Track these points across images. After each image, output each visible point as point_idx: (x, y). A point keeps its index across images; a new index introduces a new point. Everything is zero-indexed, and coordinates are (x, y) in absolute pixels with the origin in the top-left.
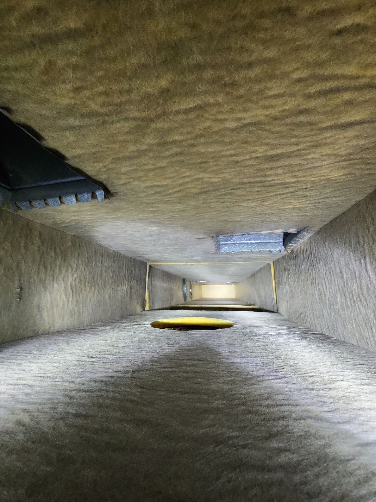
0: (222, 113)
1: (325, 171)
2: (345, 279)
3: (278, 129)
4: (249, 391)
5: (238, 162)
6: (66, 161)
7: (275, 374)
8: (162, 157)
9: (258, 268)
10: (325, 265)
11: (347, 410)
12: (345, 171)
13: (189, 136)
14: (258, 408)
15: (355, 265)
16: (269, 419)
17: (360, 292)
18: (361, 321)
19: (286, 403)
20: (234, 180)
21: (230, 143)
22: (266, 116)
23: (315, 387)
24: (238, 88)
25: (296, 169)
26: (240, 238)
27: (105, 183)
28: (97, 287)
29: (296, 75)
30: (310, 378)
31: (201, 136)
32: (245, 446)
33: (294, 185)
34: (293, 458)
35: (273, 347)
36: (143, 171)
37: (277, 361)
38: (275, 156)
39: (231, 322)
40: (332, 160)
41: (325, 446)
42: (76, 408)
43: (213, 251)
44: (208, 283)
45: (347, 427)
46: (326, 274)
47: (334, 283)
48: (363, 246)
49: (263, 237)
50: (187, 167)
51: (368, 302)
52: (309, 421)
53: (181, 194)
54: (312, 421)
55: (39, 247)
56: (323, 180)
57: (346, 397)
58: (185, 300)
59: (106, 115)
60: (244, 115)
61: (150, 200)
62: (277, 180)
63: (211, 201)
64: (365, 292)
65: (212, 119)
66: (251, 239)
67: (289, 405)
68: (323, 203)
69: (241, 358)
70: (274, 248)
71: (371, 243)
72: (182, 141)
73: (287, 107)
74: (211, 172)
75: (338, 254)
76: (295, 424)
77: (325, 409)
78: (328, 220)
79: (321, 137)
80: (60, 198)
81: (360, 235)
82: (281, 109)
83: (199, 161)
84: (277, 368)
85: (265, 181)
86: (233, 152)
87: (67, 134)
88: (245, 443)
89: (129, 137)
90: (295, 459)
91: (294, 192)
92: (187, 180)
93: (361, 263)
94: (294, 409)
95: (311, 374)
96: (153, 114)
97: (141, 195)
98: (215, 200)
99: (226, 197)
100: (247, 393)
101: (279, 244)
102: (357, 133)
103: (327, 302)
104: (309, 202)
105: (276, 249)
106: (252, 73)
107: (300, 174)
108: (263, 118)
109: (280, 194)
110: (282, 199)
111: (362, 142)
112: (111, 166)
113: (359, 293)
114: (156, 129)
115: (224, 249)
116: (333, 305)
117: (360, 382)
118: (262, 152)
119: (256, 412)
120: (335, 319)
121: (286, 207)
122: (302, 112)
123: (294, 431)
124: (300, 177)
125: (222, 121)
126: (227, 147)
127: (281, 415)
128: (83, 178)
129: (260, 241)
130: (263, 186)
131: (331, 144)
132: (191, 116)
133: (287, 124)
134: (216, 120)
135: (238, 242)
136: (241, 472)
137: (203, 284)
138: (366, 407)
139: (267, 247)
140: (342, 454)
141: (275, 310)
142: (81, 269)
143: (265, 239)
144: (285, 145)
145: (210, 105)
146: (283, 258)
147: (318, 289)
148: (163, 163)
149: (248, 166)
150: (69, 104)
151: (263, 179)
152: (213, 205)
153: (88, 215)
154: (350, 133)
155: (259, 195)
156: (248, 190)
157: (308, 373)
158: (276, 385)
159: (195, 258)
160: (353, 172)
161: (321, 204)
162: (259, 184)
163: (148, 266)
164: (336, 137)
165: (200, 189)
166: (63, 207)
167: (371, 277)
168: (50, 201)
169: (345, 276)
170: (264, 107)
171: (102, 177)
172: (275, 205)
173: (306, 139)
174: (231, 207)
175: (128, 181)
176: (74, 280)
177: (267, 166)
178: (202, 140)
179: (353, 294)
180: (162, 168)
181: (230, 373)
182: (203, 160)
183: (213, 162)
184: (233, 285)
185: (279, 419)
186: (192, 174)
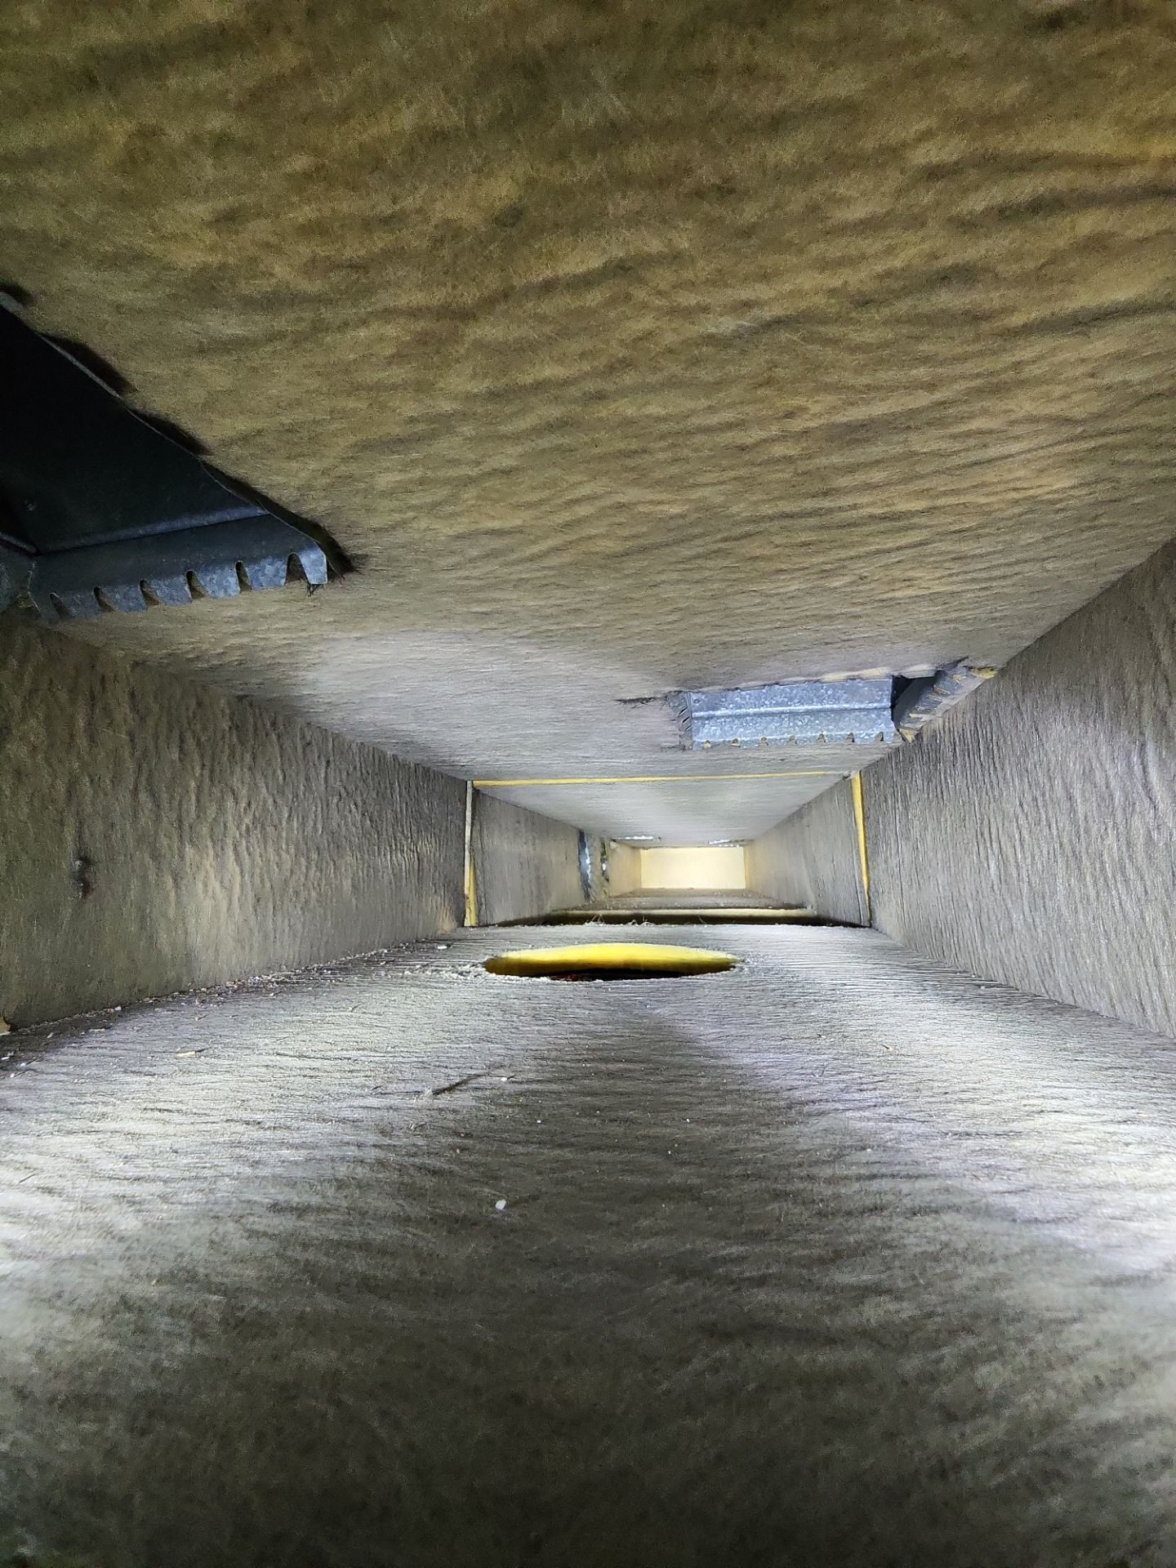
0: (691, 285)
1: (1021, 473)
2: (1081, 816)
3: (869, 336)
4: (777, 1140)
5: (743, 449)
6: (205, 458)
7: (857, 1096)
8: (504, 438)
9: (813, 794)
10: (1021, 777)
11: (1065, 1189)
12: (1086, 471)
13: (586, 367)
14: (801, 1186)
15: (1111, 773)
16: (833, 1214)
17: (1125, 856)
18: (1127, 942)
19: (884, 1170)
20: (734, 509)
21: (719, 385)
22: (832, 292)
23: (973, 1130)
24: (741, 200)
25: (931, 468)
26: (758, 698)
27: (325, 523)
28: (314, 856)
29: (926, 155)
30: (960, 1106)
31: (627, 364)
32: (761, 1282)
33: (923, 520)
34: (898, 1312)
35: (854, 1024)
36: (447, 481)
37: (865, 1060)
38: (863, 426)
39: (730, 957)
40: (1042, 437)
41: (996, 1281)
42: (272, 1191)
43: (671, 739)
44: (659, 842)
45: (1063, 1232)
46: (1021, 805)
47: (1046, 831)
48: (1139, 713)
49: (829, 692)
50: (582, 467)
51: (1148, 883)
52: (948, 1218)
53: (566, 558)
54: (961, 1216)
55: (131, 735)
56: (1016, 502)
57: (1066, 1153)
58: (587, 896)
59: (320, 300)
60: (762, 291)
61: (467, 578)
62: (868, 505)
63: (664, 577)
64: (1140, 857)
65: (658, 309)
66: (791, 699)
67: (893, 1176)
68: (1016, 578)
69: (755, 1055)
70: (863, 726)
71: (1163, 700)
72: (566, 383)
73: (898, 263)
74: (658, 483)
75: (1060, 740)
76: (911, 1224)
77: (1002, 1186)
78: (1029, 634)
79: (1007, 359)
80: (190, 577)
81: (1129, 677)
82: (879, 268)
83: (622, 446)
84: (864, 1080)
85: (830, 511)
86: (728, 416)
87: (203, 366)
88: (761, 1273)
89: (399, 373)
90: (904, 1315)
91: (921, 544)
92: (583, 510)
93: (1129, 765)
94: (905, 1186)
95: (964, 1096)
96: (469, 296)
97: (443, 563)
98: (675, 576)
99: (710, 564)
100: (772, 1148)
101: (878, 716)
102: (1122, 346)
103: (1025, 887)
104: (969, 577)
105: (870, 732)
106: (785, 152)
107: (941, 483)
108: (820, 300)
109: (878, 552)
110: (886, 567)
111: (1137, 375)
112: (343, 469)
113: (1121, 859)
114: (480, 345)
115: (707, 734)
116: (1043, 898)
117: (1110, 1114)
118: (819, 415)
119: (796, 1197)
120: (1046, 939)
121: (898, 594)
122: (944, 278)
123: (906, 1241)
124: (945, 494)
125: (688, 313)
126: (707, 398)
127: (869, 1202)
128: (260, 511)
129: (819, 707)
130: (823, 527)
131: (1039, 381)
132: (593, 298)
133: (898, 321)
134: (674, 311)
135: (751, 711)
136: (748, 1345)
137: (645, 846)
138: (1122, 1180)
139: (841, 725)
140: (1044, 1304)
141: (864, 921)
142: (265, 802)
143: (837, 700)
144: (891, 389)
145: (650, 261)
146: (890, 758)
147: (997, 851)
148: (508, 456)
149: (777, 461)
150: (204, 268)
151: (826, 503)
152: (668, 592)
153: (277, 629)
154: (1099, 344)
155: (810, 555)
156: (778, 540)
157: (954, 1092)
158: (859, 1125)
159: (616, 762)
160: (1110, 473)
161: (1008, 582)
162: (812, 521)
163: (470, 791)
164: (1056, 360)
165: (626, 539)
166: (199, 607)
167: (1161, 806)
168: (159, 588)
169: (1081, 810)
170: (824, 265)
171: (315, 507)
172: (861, 588)
173: (959, 369)
174: (727, 595)
175: (397, 517)
176: (244, 833)
177: (836, 459)
178: (629, 379)
179: (1102, 863)
180: (507, 472)
181: (723, 1095)
182: (634, 445)
183: (663, 450)
184: (739, 850)
185: (862, 1213)
186: (600, 491)
